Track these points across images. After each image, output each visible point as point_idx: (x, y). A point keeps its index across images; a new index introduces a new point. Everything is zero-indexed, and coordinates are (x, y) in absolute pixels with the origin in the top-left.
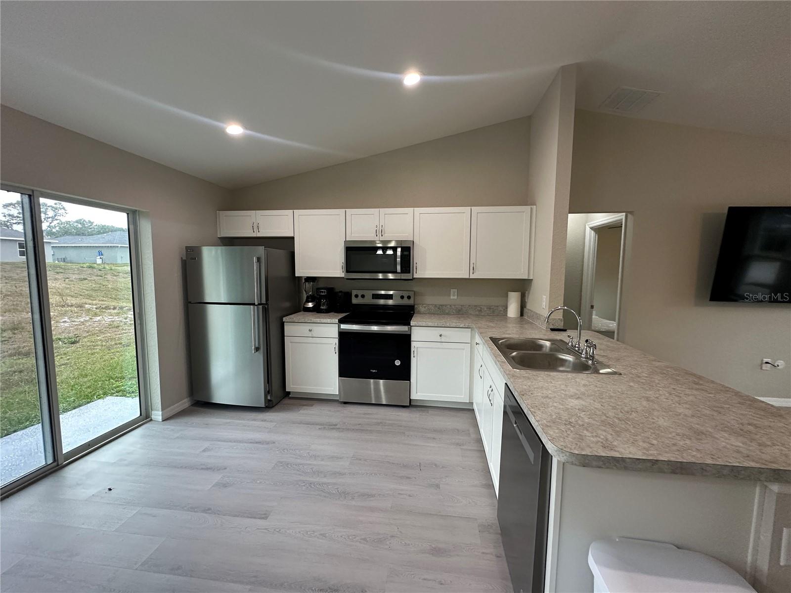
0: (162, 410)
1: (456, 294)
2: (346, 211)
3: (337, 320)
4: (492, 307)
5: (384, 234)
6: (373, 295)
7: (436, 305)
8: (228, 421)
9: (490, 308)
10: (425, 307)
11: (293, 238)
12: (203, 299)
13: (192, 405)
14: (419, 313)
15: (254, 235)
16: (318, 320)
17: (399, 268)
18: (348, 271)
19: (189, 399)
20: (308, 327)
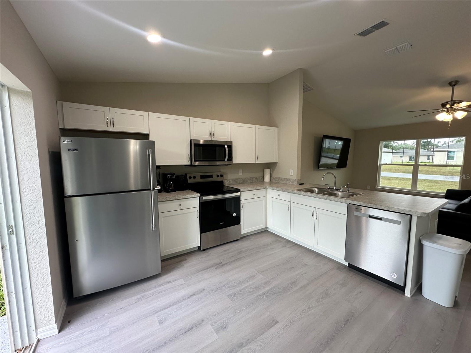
1: (242, 172)
2: (190, 119)
3: (199, 195)
5: (215, 136)
6: (201, 176)
7: (233, 179)
15: (108, 129)
16: (186, 196)
17: (227, 158)
18: (195, 160)
20: (179, 202)
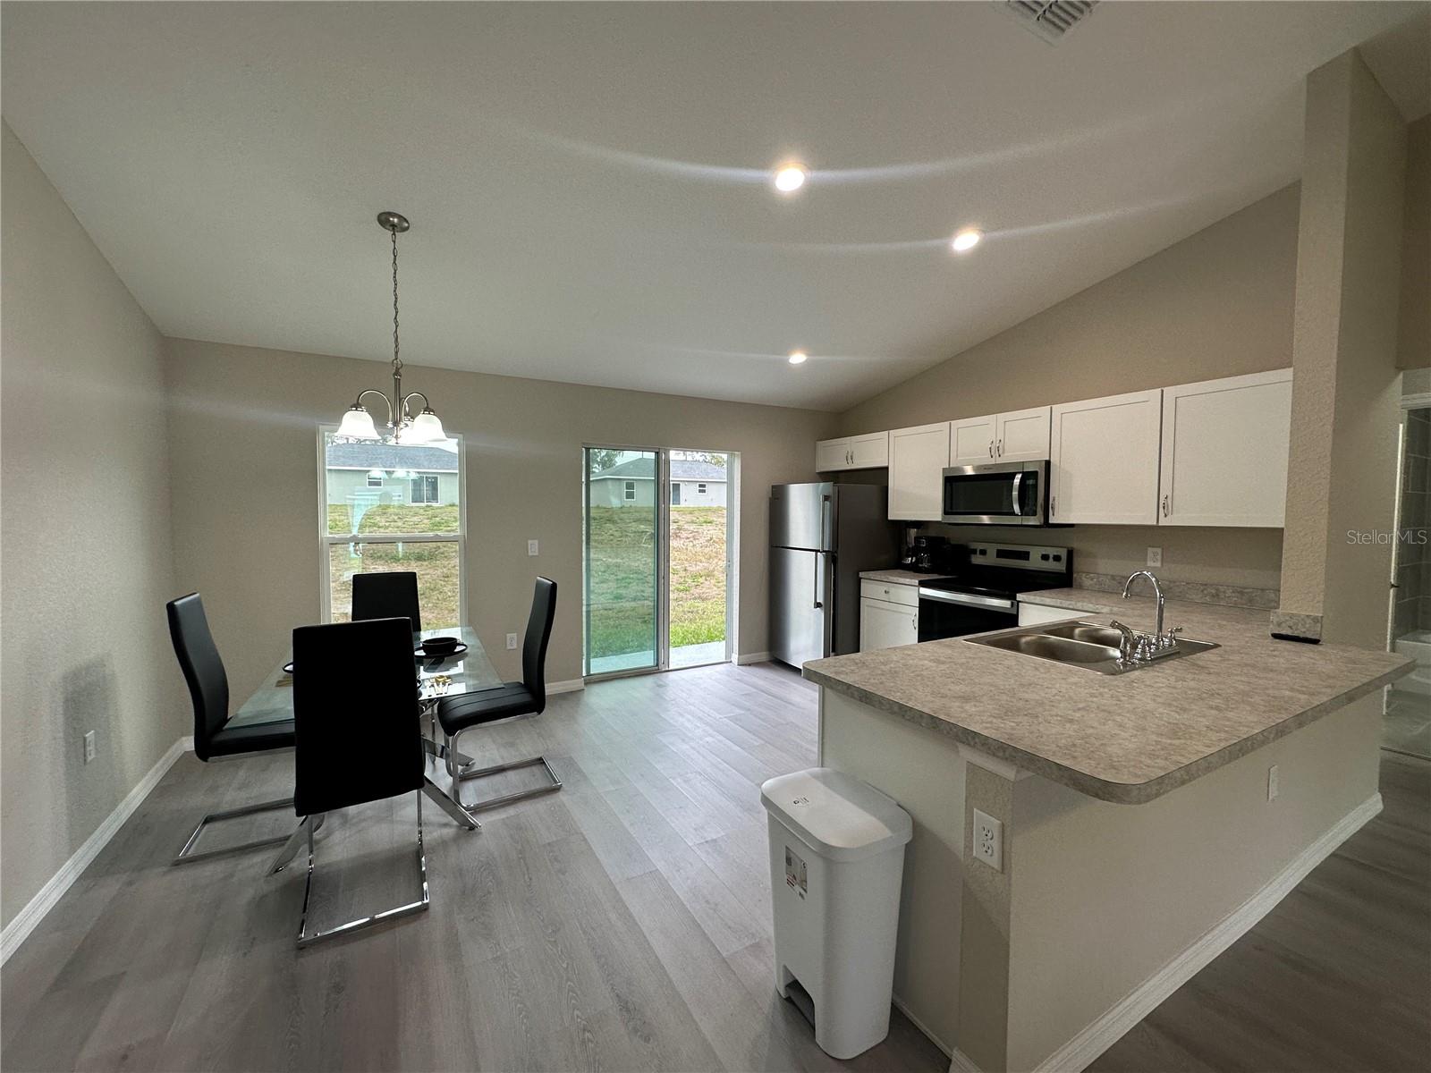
0: (739, 654)
1: (1159, 557)
2: (951, 424)
3: (917, 581)
4: (1246, 591)
5: (1003, 452)
6: (998, 551)
7: (1112, 576)
8: (783, 680)
9: (1242, 593)
10: (1092, 579)
11: (887, 468)
12: (788, 542)
13: (770, 661)
14: (1081, 587)
15: (849, 468)
16: (902, 580)
17: (1016, 508)
18: (946, 512)
19: (767, 653)
20: (884, 587)
